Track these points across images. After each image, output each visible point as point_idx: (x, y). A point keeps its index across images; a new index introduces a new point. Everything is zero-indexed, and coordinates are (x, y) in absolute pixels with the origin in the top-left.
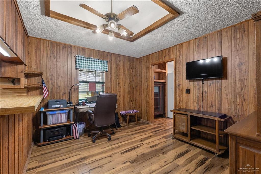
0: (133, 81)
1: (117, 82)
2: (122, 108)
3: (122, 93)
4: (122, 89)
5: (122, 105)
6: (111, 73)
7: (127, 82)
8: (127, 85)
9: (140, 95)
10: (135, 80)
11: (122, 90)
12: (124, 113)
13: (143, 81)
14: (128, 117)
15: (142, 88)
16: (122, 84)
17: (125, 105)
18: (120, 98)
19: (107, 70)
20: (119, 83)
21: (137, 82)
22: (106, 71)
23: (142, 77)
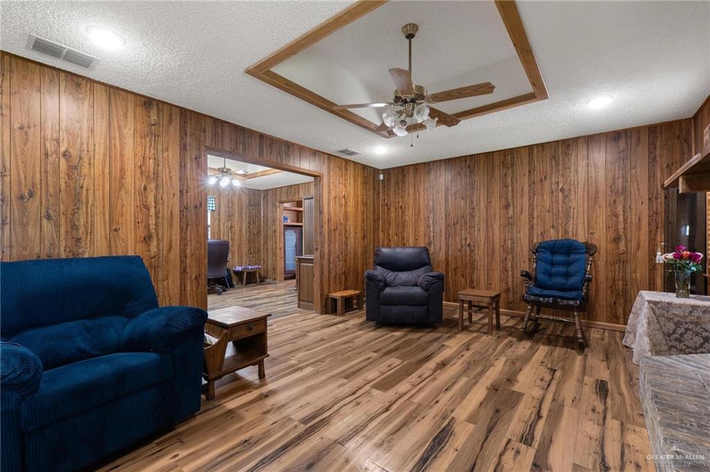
0: (254, 223)
1: (229, 226)
2: (237, 262)
3: (237, 242)
4: (237, 235)
5: (237, 259)
6: (219, 213)
7: (245, 225)
8: (244, 229)
9: (266, 245)
10: (257, 223)
11: (237, 237)
12: (239, 269)
13: (269, 225)
14: (245, 274)
15: (267, 235)
16: (236, 229)
17: (242, 258)
18: (234, 249)
19: (214, 208)
20: (231, 227)
21: (259, 225)
22: (213, 211)
23: (267, 219)
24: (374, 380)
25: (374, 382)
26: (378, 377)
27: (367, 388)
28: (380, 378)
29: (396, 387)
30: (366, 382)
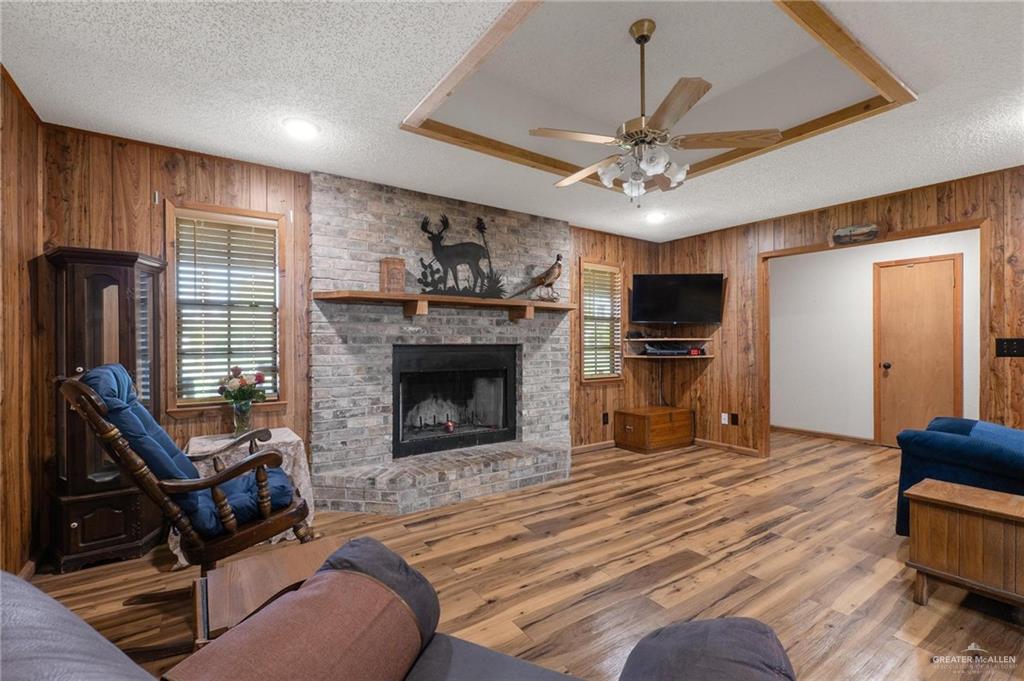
24: (705, 568)
25: (704, 564)
26: (698, 571)
27: (714, 558)
28: (695, 568)
29: (672, 553)
30: (718, 566)
